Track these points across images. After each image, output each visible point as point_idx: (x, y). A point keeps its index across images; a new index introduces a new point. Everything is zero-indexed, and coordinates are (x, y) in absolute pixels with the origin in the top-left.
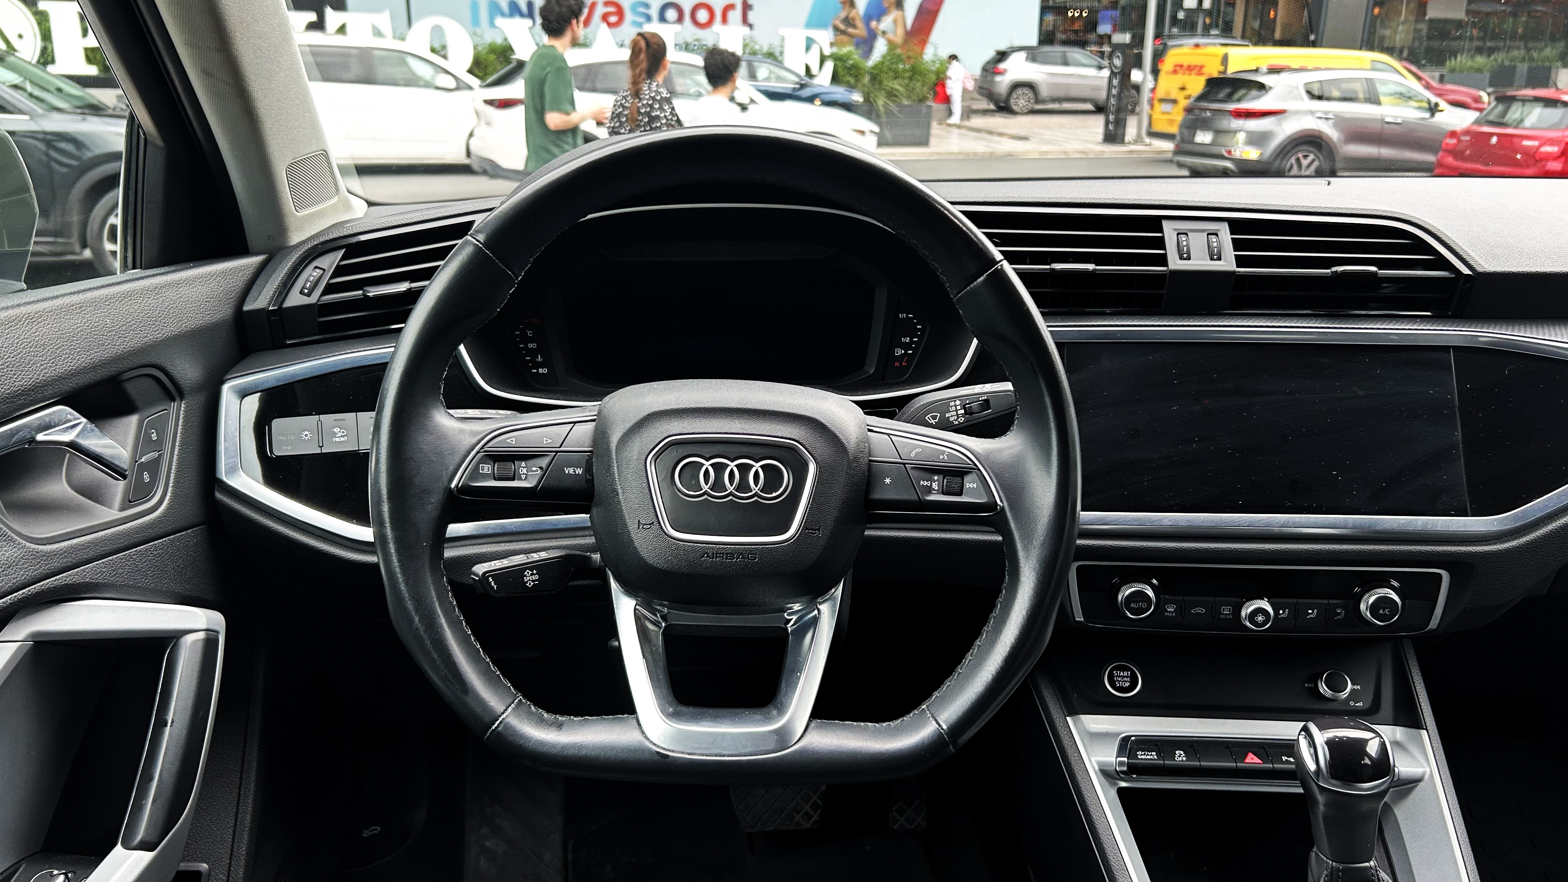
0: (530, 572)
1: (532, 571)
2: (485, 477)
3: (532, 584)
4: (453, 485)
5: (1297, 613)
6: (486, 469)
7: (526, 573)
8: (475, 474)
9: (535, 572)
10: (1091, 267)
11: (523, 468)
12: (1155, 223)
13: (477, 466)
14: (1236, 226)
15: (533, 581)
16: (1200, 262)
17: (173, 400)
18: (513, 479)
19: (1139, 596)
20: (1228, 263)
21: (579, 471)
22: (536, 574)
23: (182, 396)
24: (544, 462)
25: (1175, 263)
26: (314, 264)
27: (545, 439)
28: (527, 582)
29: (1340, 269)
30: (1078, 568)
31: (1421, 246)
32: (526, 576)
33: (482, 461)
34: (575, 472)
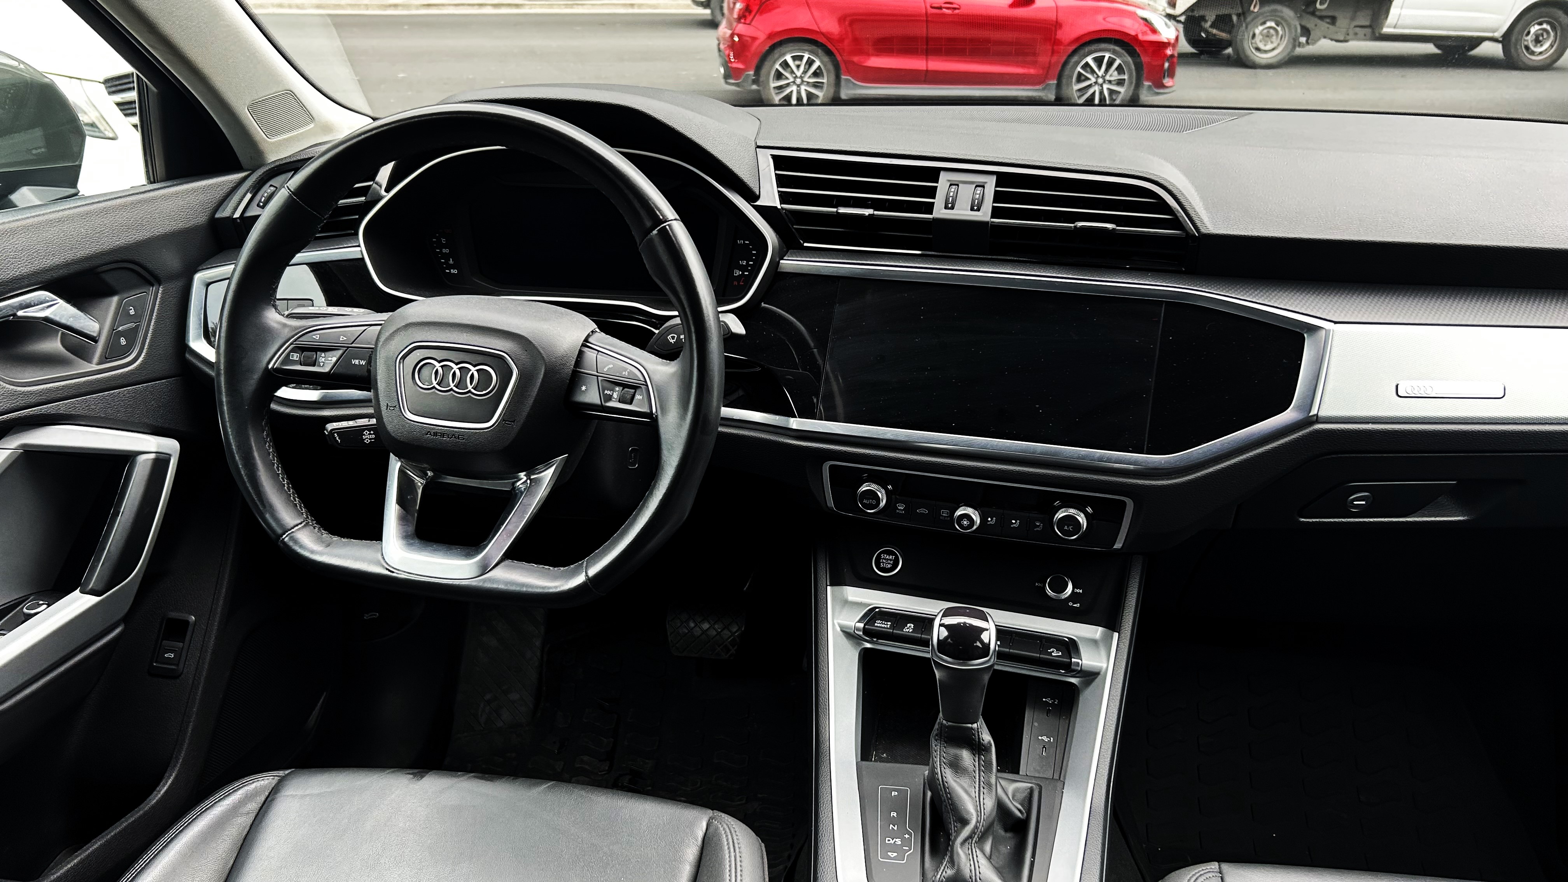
0: (368, 432)
1: (370, 431)
2: (294, 362)
3: (369, 441)
4: (270, 366)
5: (1003, 522)
6: (295, 357)
7: (365, 433)
8: (287, 360)
9: (372, 432)
10: (867, 212)
11: (322, 358)
12: (933, 174)
13: (288, 355)
14: (1003, 179)
15: (370, 439)
16: (962, 212)
17: (153, 285)
18: (314, 365)
19: (872, 494)
20: (984, 215)
21: (363, 363)
22: (373, 434)
23: (158, 281)
24: (339, 353)
25: (940, 212)
26: (271, 183)
27: (342, 337)
28: (365, 440)
29: (1080, 224)
30: (831, 467)
31: (1163, 207)
32: (364, 435)
33: (293, 350)
34: (359, 363)
